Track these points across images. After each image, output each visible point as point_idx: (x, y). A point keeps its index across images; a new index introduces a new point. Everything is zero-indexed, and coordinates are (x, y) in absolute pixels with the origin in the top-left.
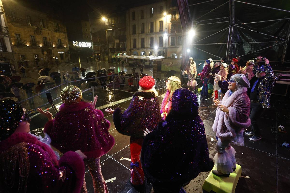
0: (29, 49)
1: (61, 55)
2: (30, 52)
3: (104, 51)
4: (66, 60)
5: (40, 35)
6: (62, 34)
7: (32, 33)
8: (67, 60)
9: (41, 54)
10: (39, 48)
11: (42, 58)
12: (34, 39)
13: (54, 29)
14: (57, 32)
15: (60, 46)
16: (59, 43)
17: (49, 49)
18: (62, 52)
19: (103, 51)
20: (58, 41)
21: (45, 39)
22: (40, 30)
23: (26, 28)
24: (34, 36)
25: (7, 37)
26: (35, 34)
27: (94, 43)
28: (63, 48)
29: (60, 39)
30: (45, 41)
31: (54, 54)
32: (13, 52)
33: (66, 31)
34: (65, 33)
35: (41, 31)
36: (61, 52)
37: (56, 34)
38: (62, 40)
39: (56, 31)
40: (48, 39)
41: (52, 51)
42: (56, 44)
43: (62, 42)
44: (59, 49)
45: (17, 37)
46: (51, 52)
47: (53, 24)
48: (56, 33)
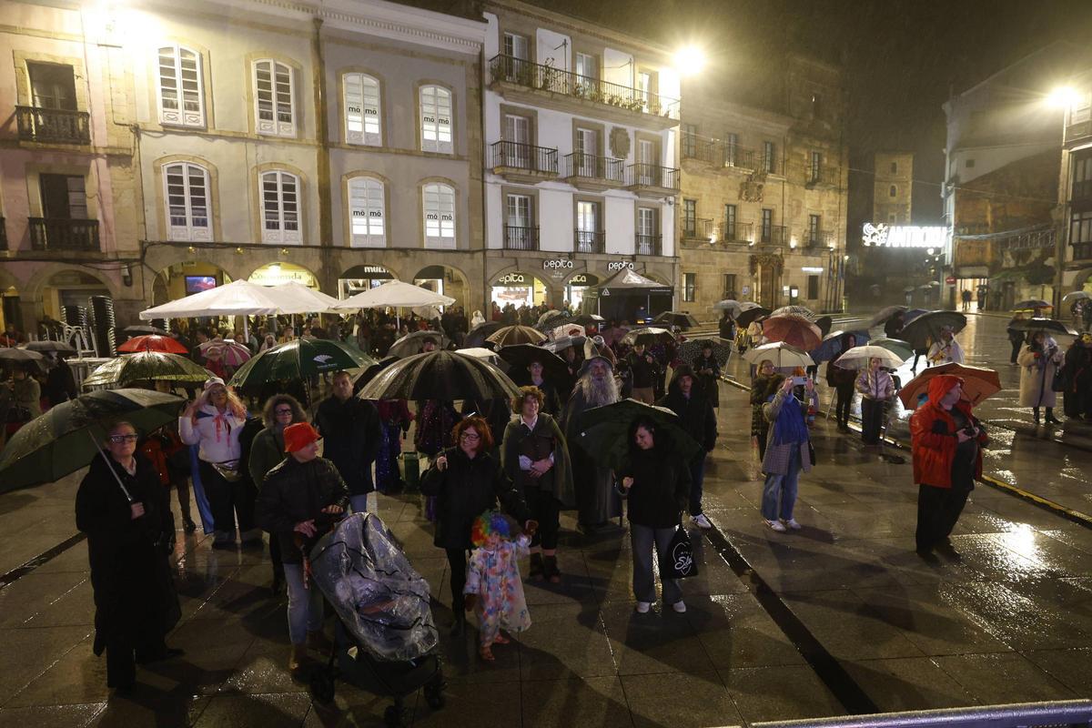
0: (712, 253)
1: (813, 279)
2: (714, 264)
3: (1012, 263)
4: (826, 301)
5: (755, 201)
6: (832, 195)
7: (733, 197)
8: (831, 301)
9: (747, 273)
10: (745, 249)
11: (746, 289)
12: (734, 216)
13: (806, 176)
14: (812, 189)
15: (813, 246)
16: (811, 232)
17: (774, 253)
18: (818, 270)
19: (1004, 265)
20: (812, 224)
21: (768, 214)
22: (759, 183)
23: (719, 176)
24: (735, 207)
25: (670, 203)
26: (740, 197)
27: (961, 231)
28: (825, 254)
29: (818, 218)
30: (767, 222)
31: (787, 277)
32: (675, 257)
33: (845, 185)
34: (840, 190)
35: (760, 187)
36: (813, 269)
37: (806, 197)
38: (826, 217)
39: (810, 185)
40: (778, 216)
41: (783, 261)
42: (803, 236)
43: (825, 227)
44: (806, 255)
45: (687, 211)
46: (780, 265)
47: (806, 158)
48: (808, 192)
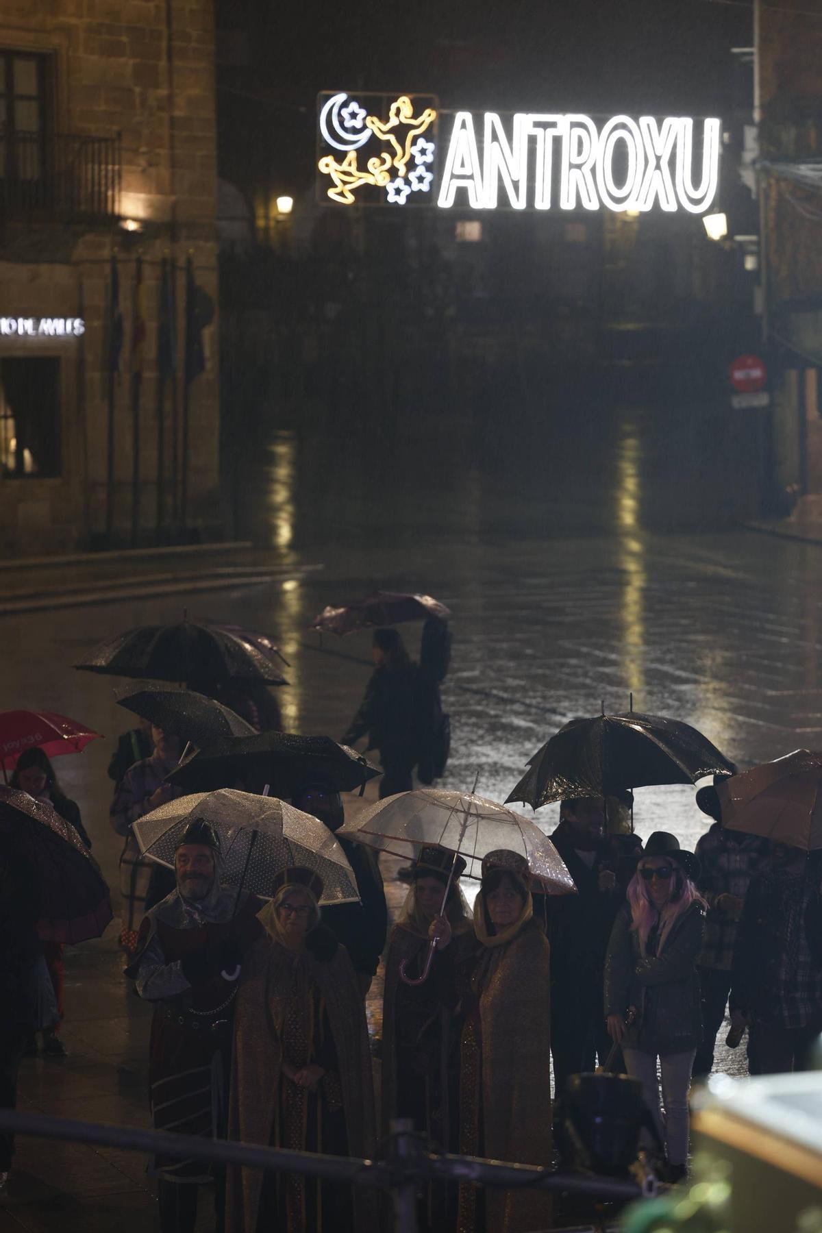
18: (54, 327)
27: (788, 135)
29: (45, 63)
36: (25, 326)
38: (89, 64)
